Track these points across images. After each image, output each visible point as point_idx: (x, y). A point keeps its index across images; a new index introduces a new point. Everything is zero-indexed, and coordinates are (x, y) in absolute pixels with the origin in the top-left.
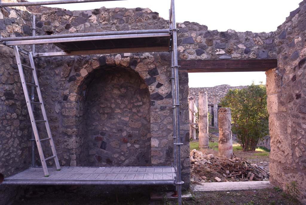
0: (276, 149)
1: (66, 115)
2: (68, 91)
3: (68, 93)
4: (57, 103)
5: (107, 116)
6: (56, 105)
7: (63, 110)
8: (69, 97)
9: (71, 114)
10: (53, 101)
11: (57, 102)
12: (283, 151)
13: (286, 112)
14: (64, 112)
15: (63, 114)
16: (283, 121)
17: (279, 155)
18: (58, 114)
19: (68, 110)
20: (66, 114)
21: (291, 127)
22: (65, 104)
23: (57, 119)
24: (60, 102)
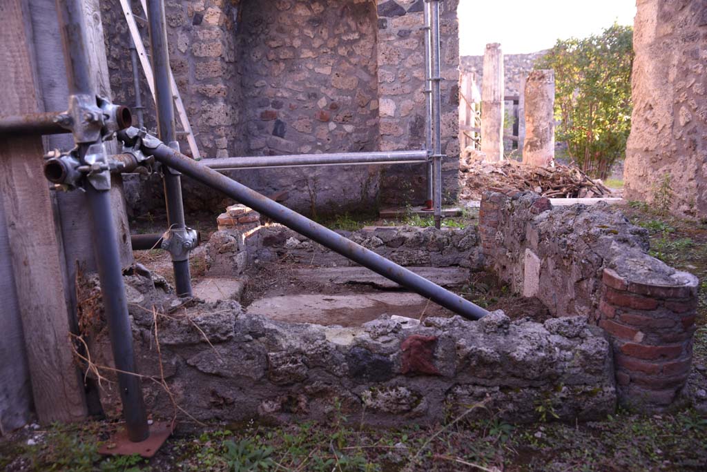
0: (642, 125)
1: (202, 55)
2: (203, 4)
3: (203, 9)
4: (180, 31)
5: (284, 65)
6: (179, 36)
7: (195, 45)
8: (205, 16)
9: (213, 54)
10: (171, 27)
11: (181, 28)
12: (655, 125)
13: (671, 34)
14: (198, 50)
15: (195, 54)
16: (663, 56)
17: (646, 135)
18: (185, 54)
19: (205, 46)
20: (201, 53)
21: (677, 67)
22: (198, 32)
23: (182, 66)
24: (187, 30)
